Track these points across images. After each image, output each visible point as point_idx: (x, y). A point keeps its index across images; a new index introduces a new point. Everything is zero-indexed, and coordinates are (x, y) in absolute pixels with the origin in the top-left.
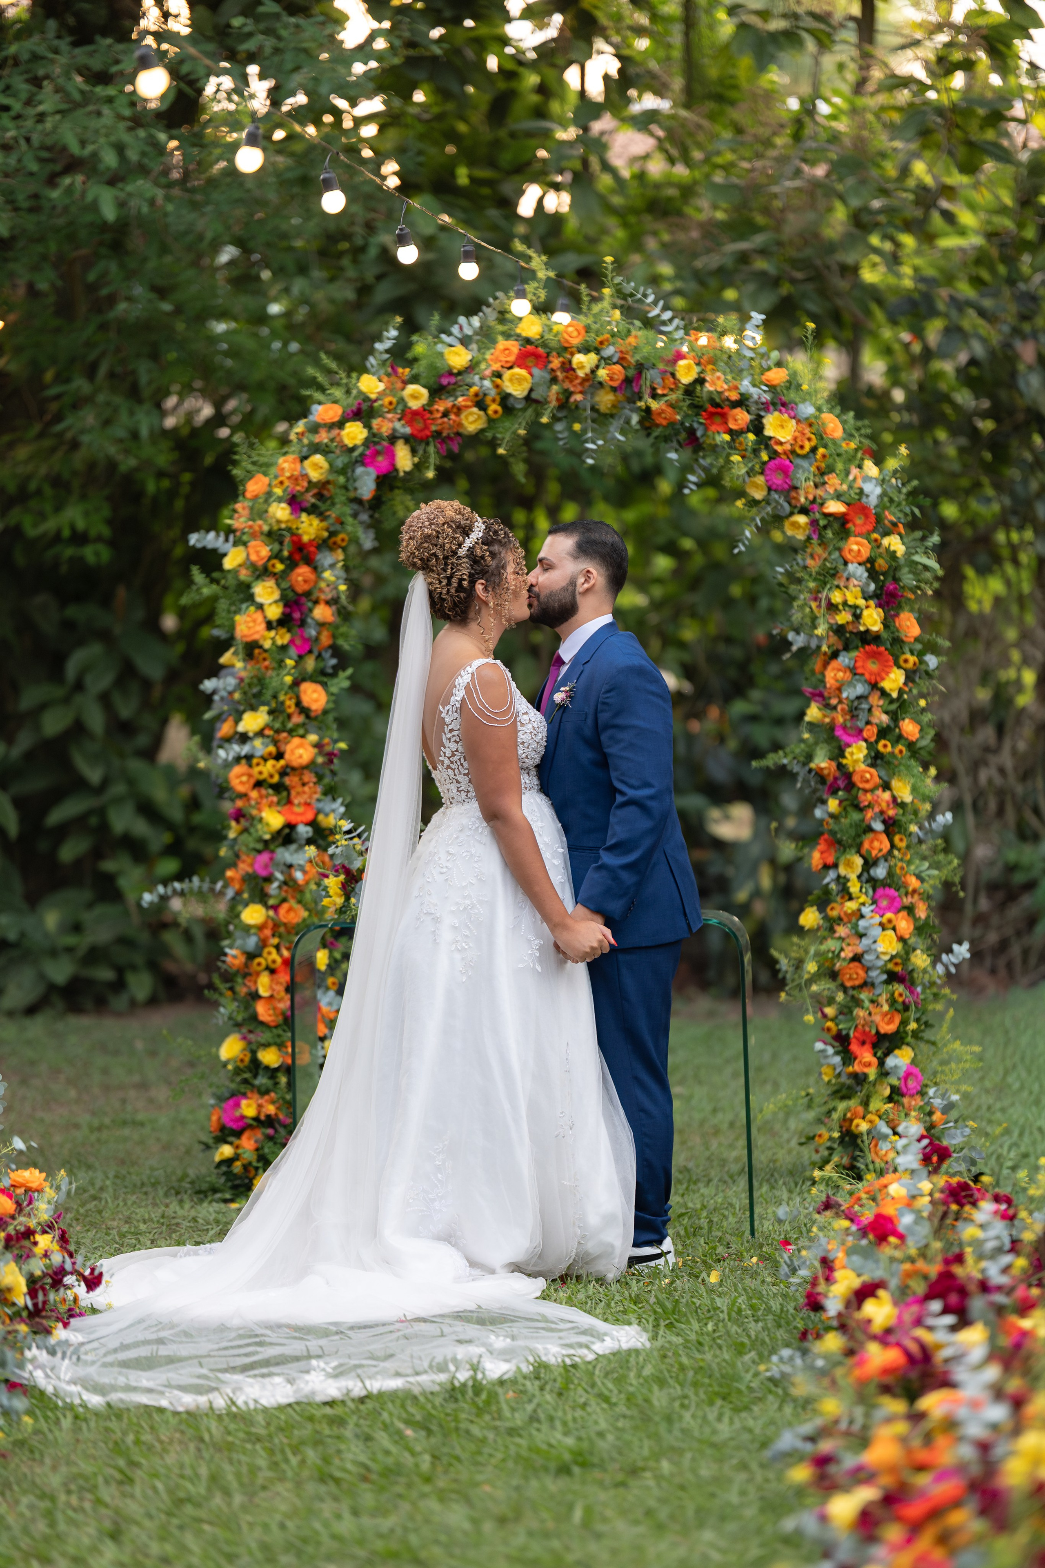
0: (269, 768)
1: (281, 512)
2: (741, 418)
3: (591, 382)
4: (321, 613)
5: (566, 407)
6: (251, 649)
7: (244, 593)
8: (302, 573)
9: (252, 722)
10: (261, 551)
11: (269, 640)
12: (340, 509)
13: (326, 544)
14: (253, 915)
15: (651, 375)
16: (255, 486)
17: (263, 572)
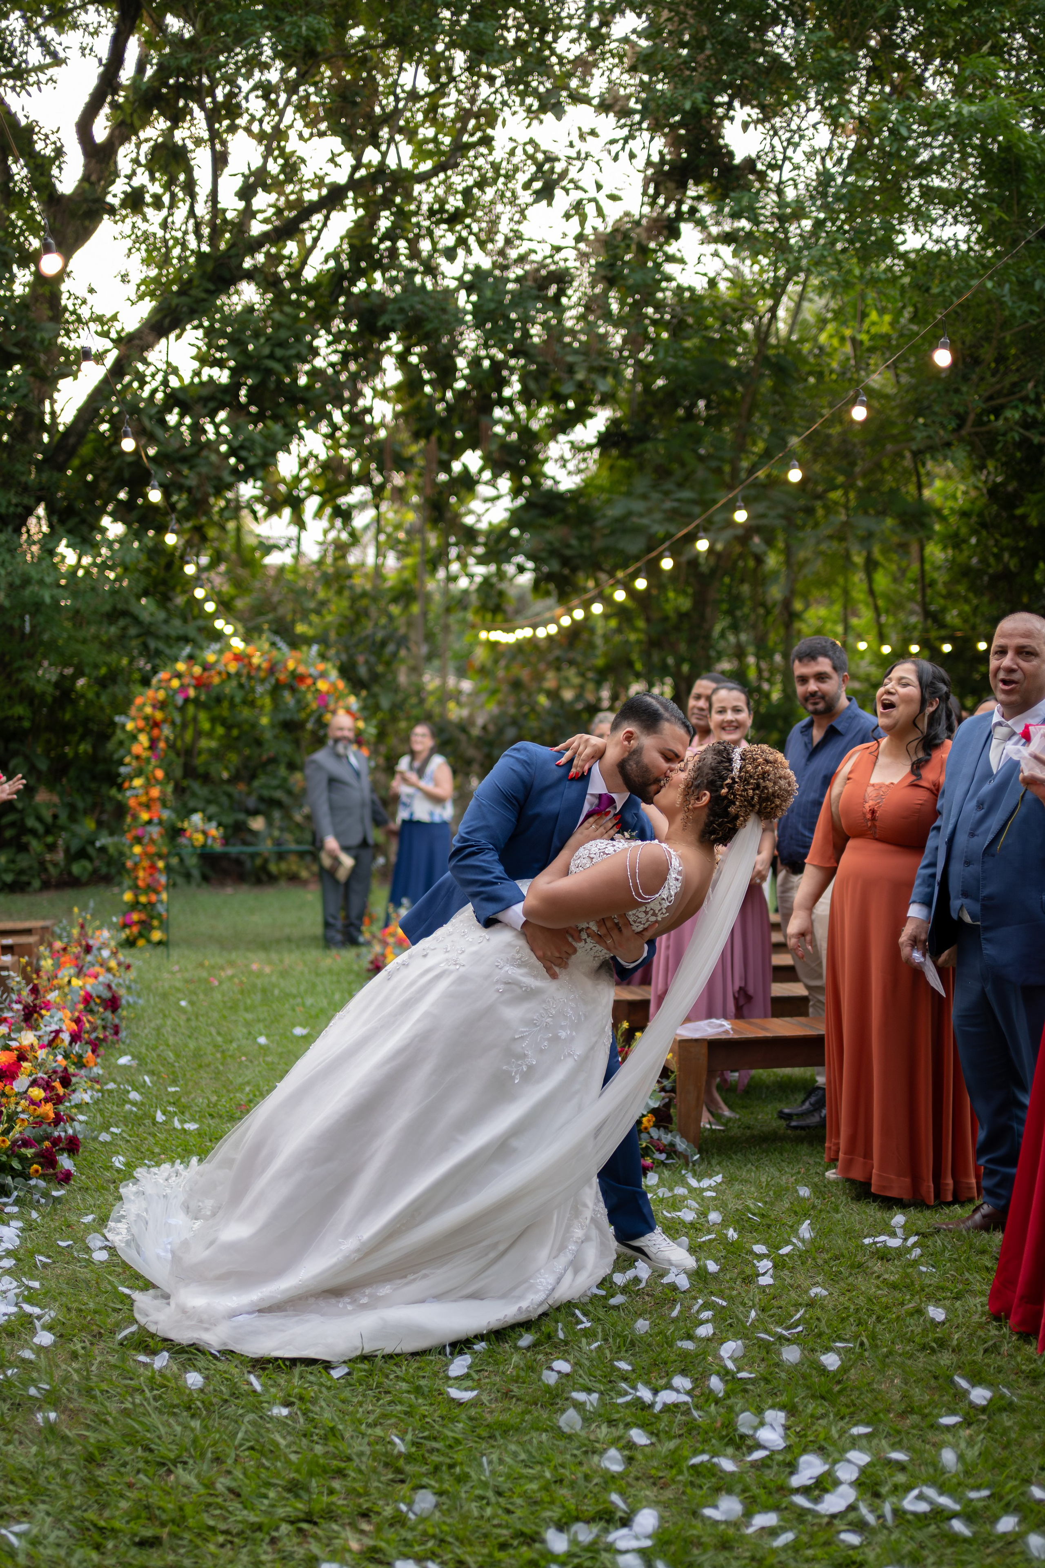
0: (144, 799)
1: (148, 710)
2: (309, 681)
3: (259, 668)
4: (162, 745)
5: (250, 677)
6: (138, 757)
7: (134, 738)
8: (156, 732)
9: (138, 782)
10: (141, 723)
11: (145, 754)
12: (171, 708)
13: (164, 721)
14: (137, 849)
15: (279, 667)
16: (139, 701)
17: (141, 730)
